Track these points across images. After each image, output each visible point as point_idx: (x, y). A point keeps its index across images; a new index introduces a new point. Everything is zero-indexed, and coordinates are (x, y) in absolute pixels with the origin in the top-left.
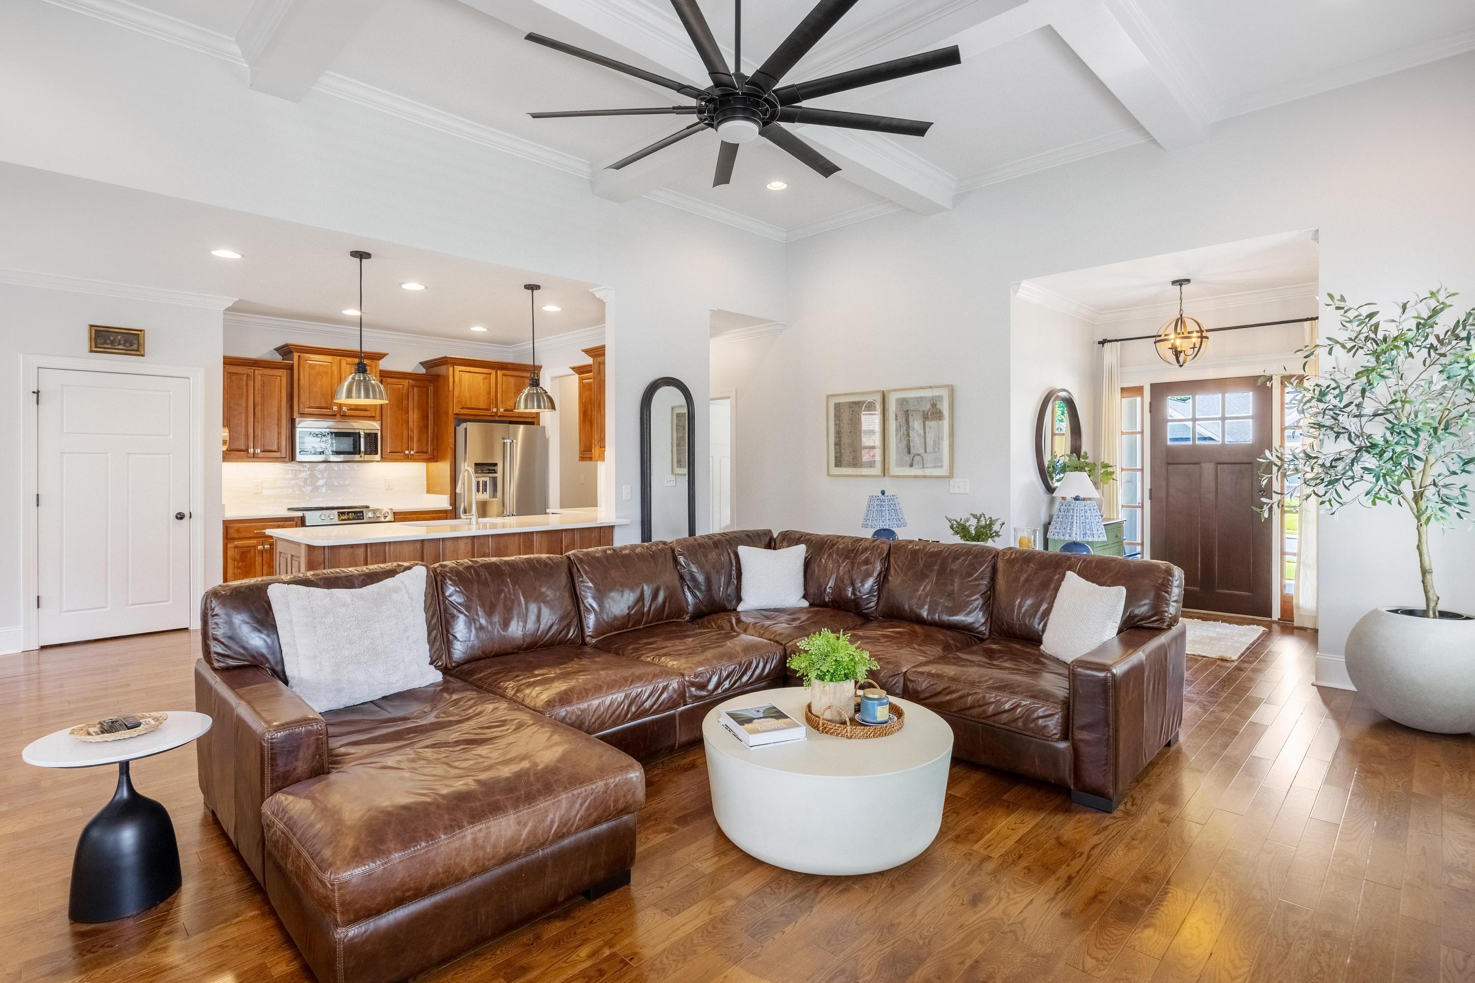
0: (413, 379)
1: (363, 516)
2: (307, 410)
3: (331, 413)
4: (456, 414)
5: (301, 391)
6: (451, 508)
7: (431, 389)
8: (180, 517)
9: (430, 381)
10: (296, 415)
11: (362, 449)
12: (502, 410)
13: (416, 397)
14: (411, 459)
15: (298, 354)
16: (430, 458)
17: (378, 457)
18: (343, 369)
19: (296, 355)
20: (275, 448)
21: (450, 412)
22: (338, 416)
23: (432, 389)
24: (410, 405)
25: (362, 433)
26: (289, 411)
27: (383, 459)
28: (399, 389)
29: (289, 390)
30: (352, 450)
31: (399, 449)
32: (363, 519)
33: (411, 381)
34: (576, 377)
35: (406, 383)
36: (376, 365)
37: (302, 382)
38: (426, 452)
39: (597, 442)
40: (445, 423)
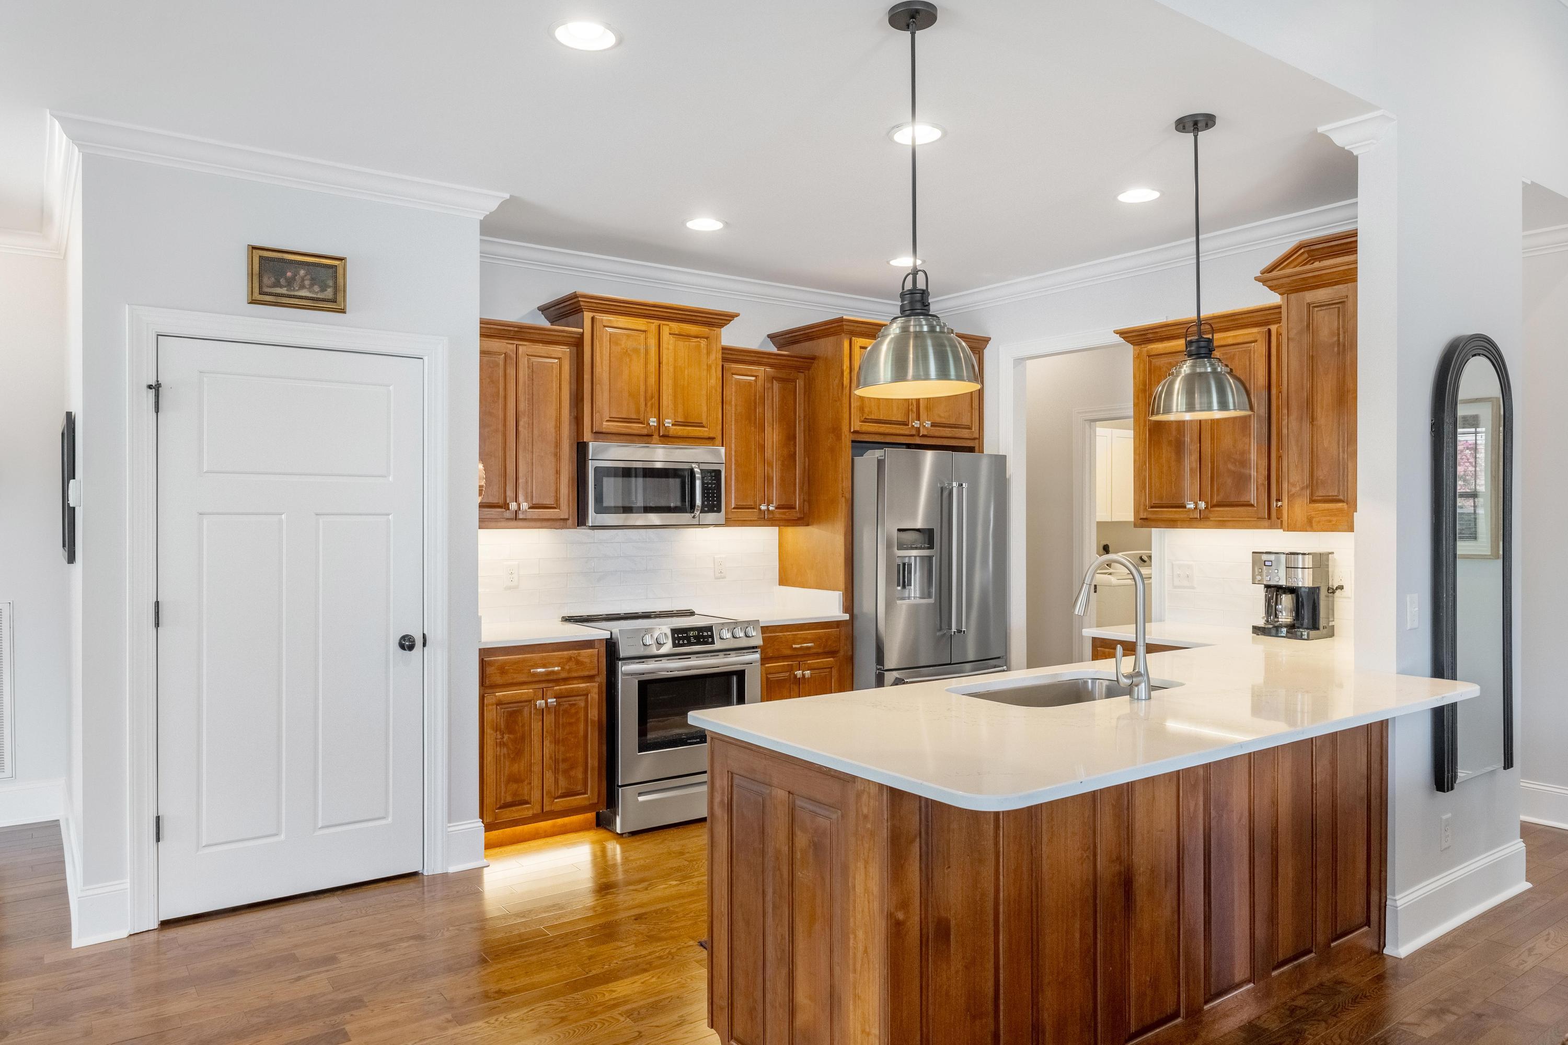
0: (771, 366)
1: (712, 636)
2: (607, 426)
3: (645, 432)
4: (856, 432)
5: (597, 388)
6: (847, 617)
7: (800, 383)
8: (407, 644)
9: (798, 369)
10: (587, 436)
11: (698, 502)
12: (928, 424)
13: (776, 399)
14: (769, 520)
15: (591, 314)
16: (799, 519)
17: (720, 517)
18: (664, 345)
19: (587, 316)
20: (549, 501)
21: (845, 429)
22: (656, 437)
23: (802, 383)
24: (768, 415)
25: (697, 470)
26: (574, 427)
27: (729, 522)
28: (750, 383)
29: (574, 387)
30: (679, 504)
31: (750, 502)
32: (713, 643)
33: (768, 369)
34: (1129, 350)
35: (761, 370)
36: (718, 338)
37: (598, 370)
38: (792, 507)
39: (1298, 488)
40: (832, 450)
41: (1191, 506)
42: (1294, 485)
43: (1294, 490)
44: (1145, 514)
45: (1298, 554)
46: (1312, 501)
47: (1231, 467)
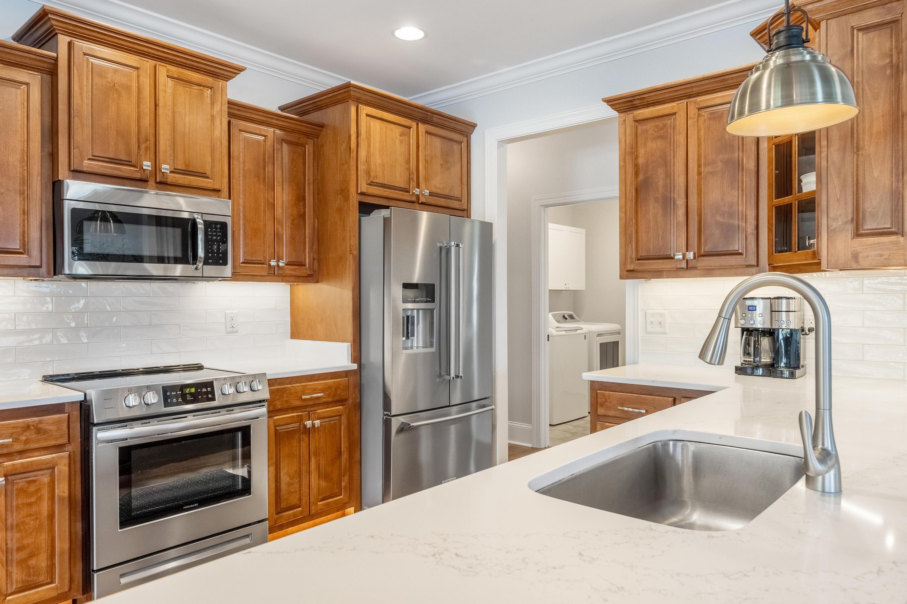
0: (281, 128)
1: (213, 394)
2: (87, 165)
3: (138, 176)
4: (362, 194)
5: (76, 121)
6: (355, 366)
7: (309, 149)
9: (307, 135)
10: (63, 172)
11: (201, 253)
12: (427, 192)
13: (286, 160)
14: (279, 275)
15: (68, 39)
16: (309, 276)
17: (228, 270)
18: (161, 87)
19: (63, 40)
20: (16, 245)
21: (353, 189)
22: (152, 182)
23: (311, 149)
24: (278, 174)
25: (199, 221)
26: (48, 164)
27: (236, 276)
28: (258, 142)
29: (47, 119)
30: (179, 254)
31: (260, 258)
32: (213, 399)
33: (278, 131)
35: (269, 131)
36: (223, 90)
37: (76, 100)
38: (302, 265)
39: (840, 223)
40: (340, 210)
41: (679, 256)
42: (835, 220)
43: (834, 225)
44: (632, 266)
45: (780, 298)
46: (858, 234)
47: (719, 218)
